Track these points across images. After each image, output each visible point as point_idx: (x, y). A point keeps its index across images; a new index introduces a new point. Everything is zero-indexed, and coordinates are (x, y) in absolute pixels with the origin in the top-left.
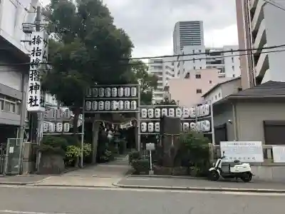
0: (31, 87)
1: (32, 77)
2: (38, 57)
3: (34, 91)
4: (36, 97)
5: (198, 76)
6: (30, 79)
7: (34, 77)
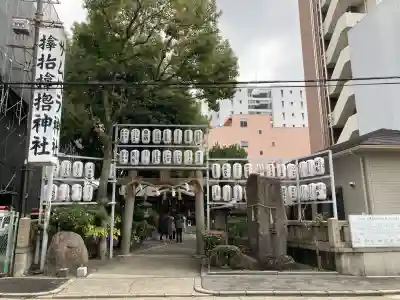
0: (37, 122)
1: (38, 104)
2: (50, 71)
3: (41, 128)
4: (44, 139)
5: (244, 124)
6: (35, 107)
7: (41, 104)
